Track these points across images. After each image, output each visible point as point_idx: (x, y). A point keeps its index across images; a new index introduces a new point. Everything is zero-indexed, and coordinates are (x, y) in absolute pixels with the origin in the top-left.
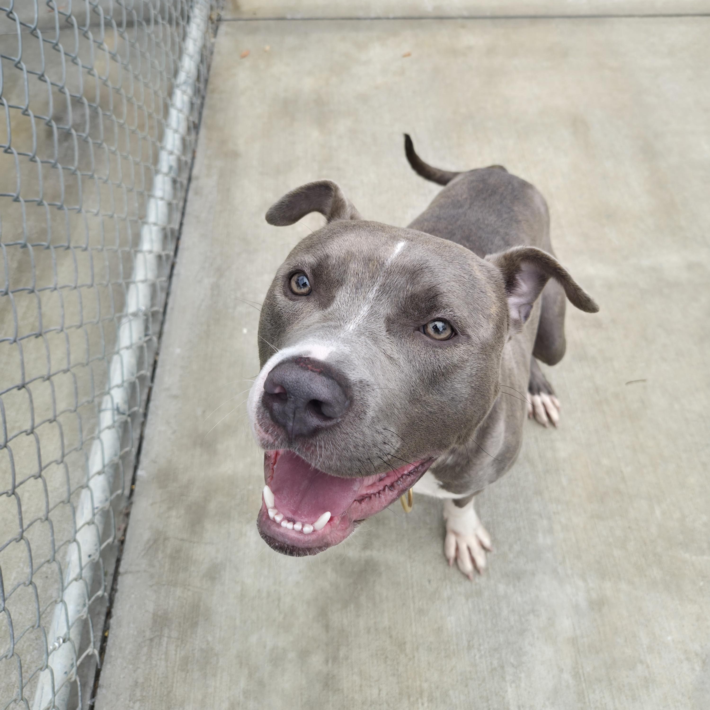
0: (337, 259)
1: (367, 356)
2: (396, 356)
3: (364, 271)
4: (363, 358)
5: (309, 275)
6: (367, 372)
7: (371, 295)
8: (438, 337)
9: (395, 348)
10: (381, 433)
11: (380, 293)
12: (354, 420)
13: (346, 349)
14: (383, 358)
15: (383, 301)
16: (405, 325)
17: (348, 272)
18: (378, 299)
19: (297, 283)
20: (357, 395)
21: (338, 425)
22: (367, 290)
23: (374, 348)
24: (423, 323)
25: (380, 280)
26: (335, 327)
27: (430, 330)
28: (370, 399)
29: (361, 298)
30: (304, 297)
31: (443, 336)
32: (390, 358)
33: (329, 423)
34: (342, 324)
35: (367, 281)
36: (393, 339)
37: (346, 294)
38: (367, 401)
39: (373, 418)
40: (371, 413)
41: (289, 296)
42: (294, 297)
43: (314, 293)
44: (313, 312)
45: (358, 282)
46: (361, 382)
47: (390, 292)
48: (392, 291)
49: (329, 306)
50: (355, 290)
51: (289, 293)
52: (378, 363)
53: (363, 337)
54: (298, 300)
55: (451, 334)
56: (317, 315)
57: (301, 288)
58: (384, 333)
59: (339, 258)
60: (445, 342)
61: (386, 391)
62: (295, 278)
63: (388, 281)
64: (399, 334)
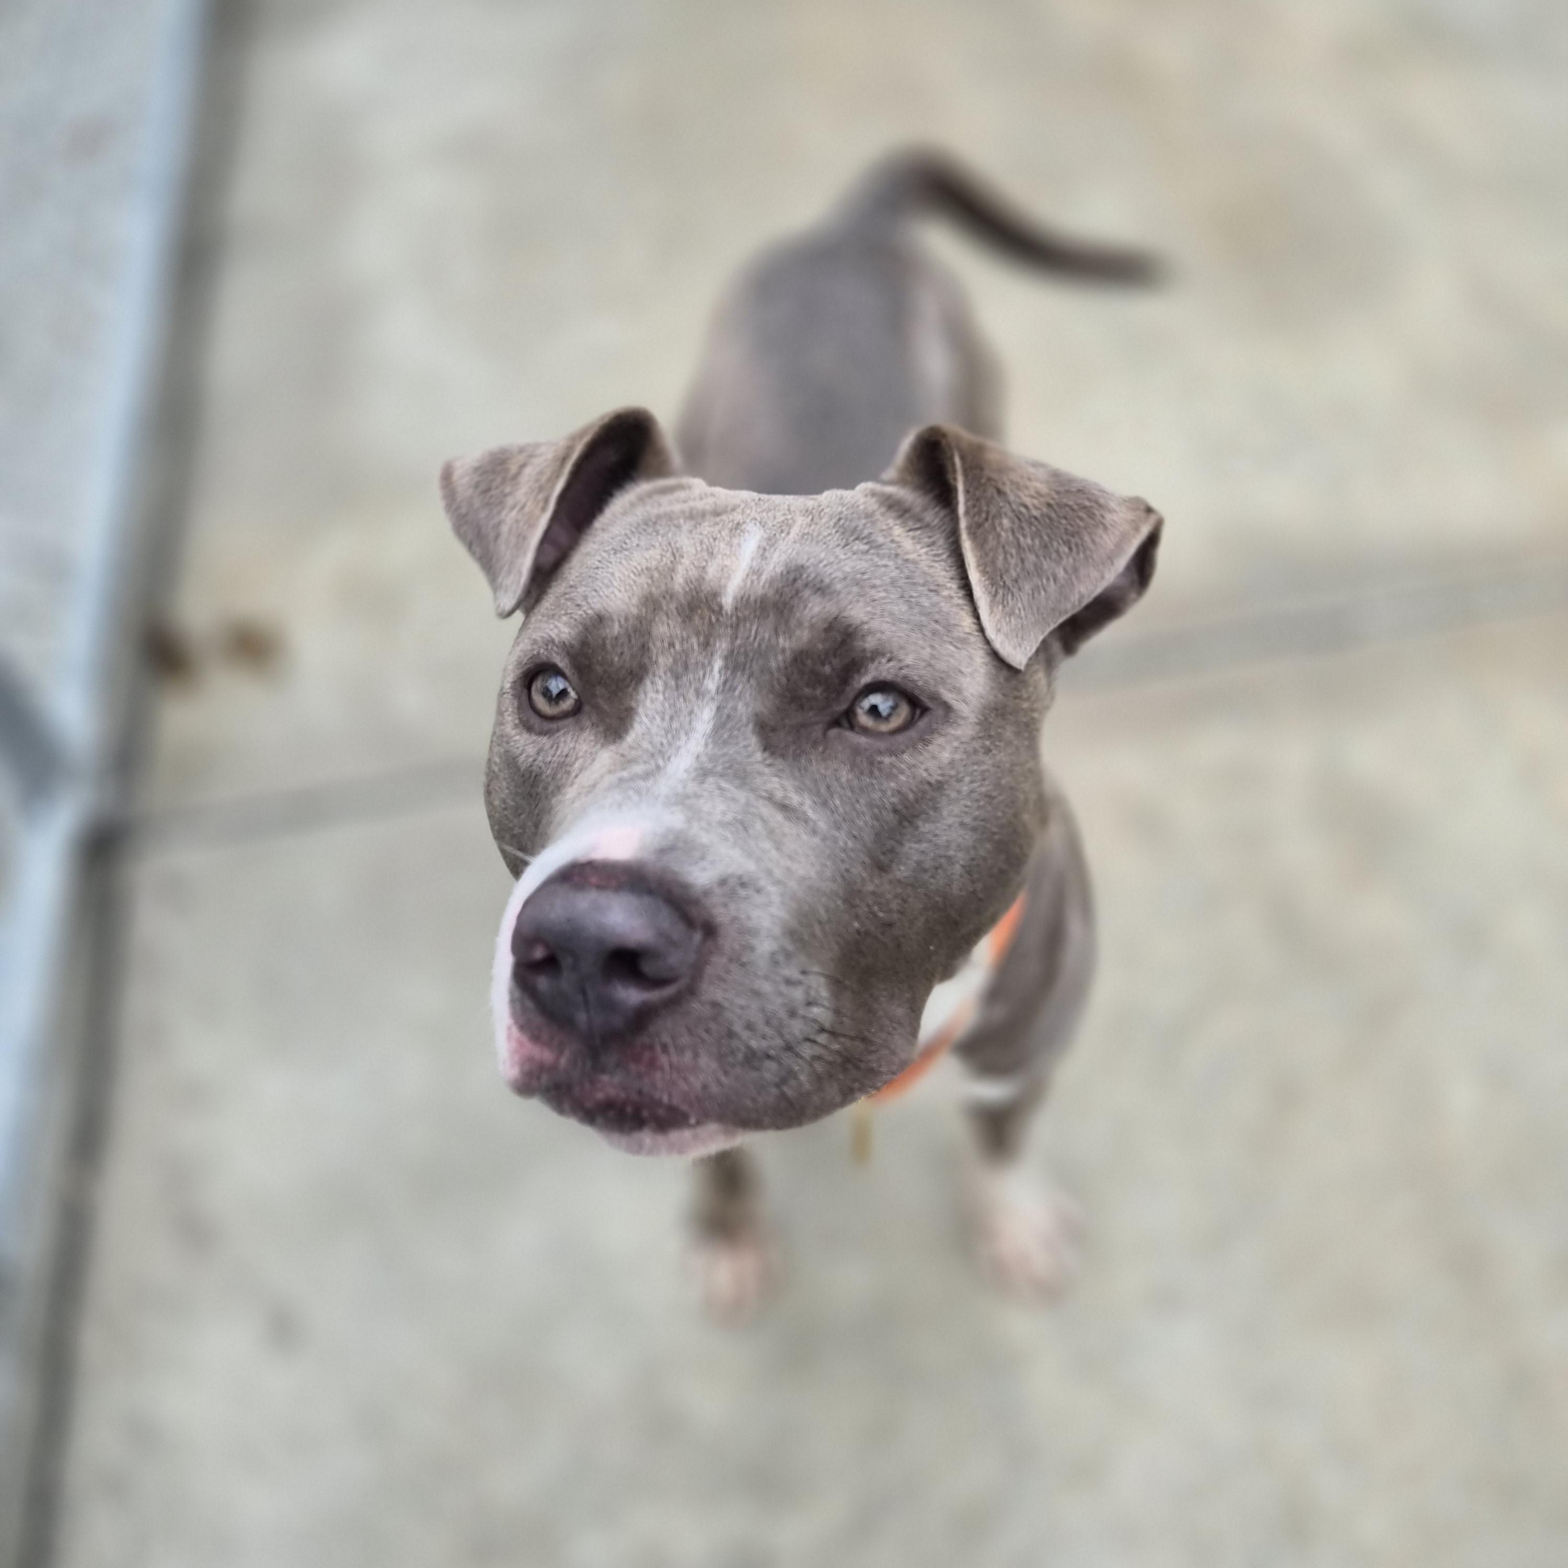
0: (623, 621)
1: (729, 817)
2: (795, 799)
3: (685, 634)
4: (722, 824)
5: (567, 672)
6: (736, 854)
7: (712, 684)
8: (884, 727)
9: (789, 784)
10: (800, 983)
11: (729, 673)
12: (728, 972)
13: (675, 819)
14: (766, 810)
15: (740, 687)
16: (803, 725)
17: (651, 645)
18: (727, 687)
19: (546, 693)
20: (721, 915)
21: (691, 991)
22: (701, 673)
23: (742, 796)
24: (842, 707)
25: (722, 646)
26: (647, 776)
27: (864, 719)
28: (755, 913)
29: (691, 694)
30: (570, 721)
31: (896, 722)
32: (784, 807)
33: (668, 991)
34: (661, 763)
35: (696, 656)
36: (780, 763)
37: (654, 696)
38: (749, 918)
39: (773, 954)
40: (765, 947)
41: (536, 726)
42: (547, 726)
43: (587, 708)
44: (596, 753)
45: (675, 662)
46: (723, 882)
47: (748, 665)
48: (752, 660)
49: (626, 731)
50: (673, 683)
51: (535, 720)
52: (759, 826)
53: (711, 780)
54: (558, 730)
55: (913, 714)
56: (606, 757)
57: (557, 703)
58: (759, 756)
59: (626, 619)
60: (900, 738)
61: (793, 884)
62: (537, 685)
63: (738, 642)
64: (792, 748)
